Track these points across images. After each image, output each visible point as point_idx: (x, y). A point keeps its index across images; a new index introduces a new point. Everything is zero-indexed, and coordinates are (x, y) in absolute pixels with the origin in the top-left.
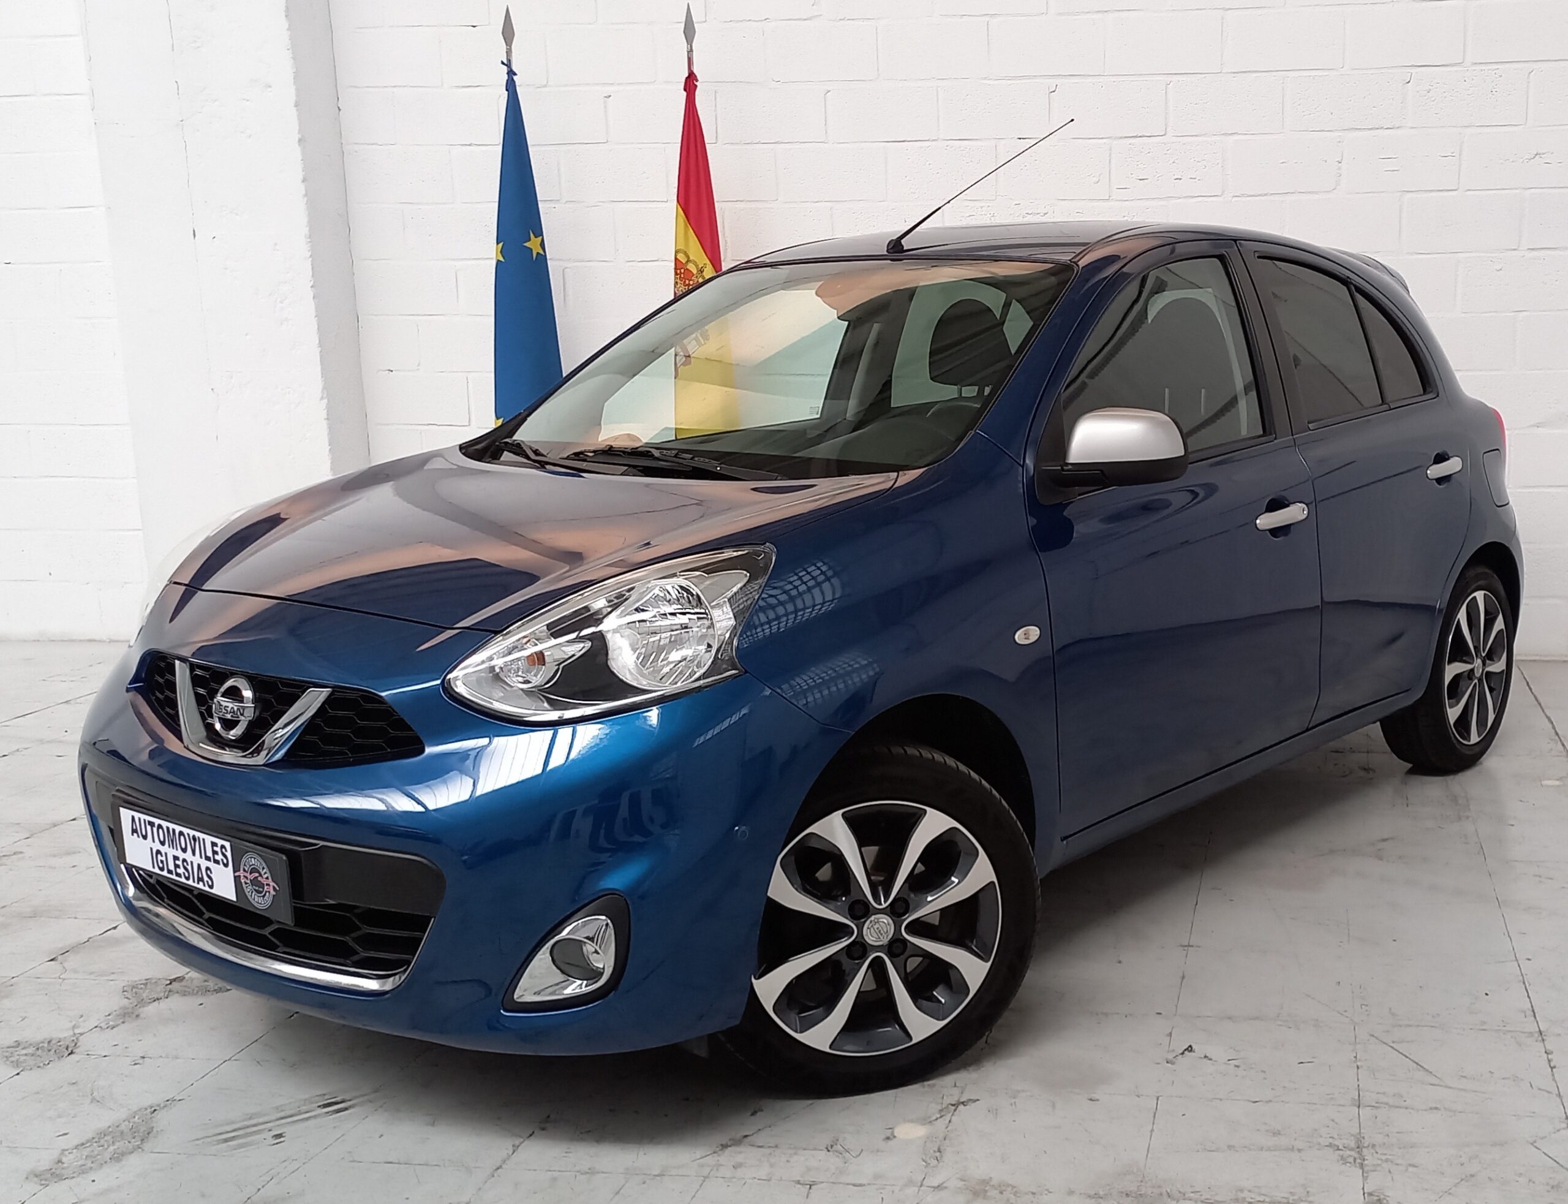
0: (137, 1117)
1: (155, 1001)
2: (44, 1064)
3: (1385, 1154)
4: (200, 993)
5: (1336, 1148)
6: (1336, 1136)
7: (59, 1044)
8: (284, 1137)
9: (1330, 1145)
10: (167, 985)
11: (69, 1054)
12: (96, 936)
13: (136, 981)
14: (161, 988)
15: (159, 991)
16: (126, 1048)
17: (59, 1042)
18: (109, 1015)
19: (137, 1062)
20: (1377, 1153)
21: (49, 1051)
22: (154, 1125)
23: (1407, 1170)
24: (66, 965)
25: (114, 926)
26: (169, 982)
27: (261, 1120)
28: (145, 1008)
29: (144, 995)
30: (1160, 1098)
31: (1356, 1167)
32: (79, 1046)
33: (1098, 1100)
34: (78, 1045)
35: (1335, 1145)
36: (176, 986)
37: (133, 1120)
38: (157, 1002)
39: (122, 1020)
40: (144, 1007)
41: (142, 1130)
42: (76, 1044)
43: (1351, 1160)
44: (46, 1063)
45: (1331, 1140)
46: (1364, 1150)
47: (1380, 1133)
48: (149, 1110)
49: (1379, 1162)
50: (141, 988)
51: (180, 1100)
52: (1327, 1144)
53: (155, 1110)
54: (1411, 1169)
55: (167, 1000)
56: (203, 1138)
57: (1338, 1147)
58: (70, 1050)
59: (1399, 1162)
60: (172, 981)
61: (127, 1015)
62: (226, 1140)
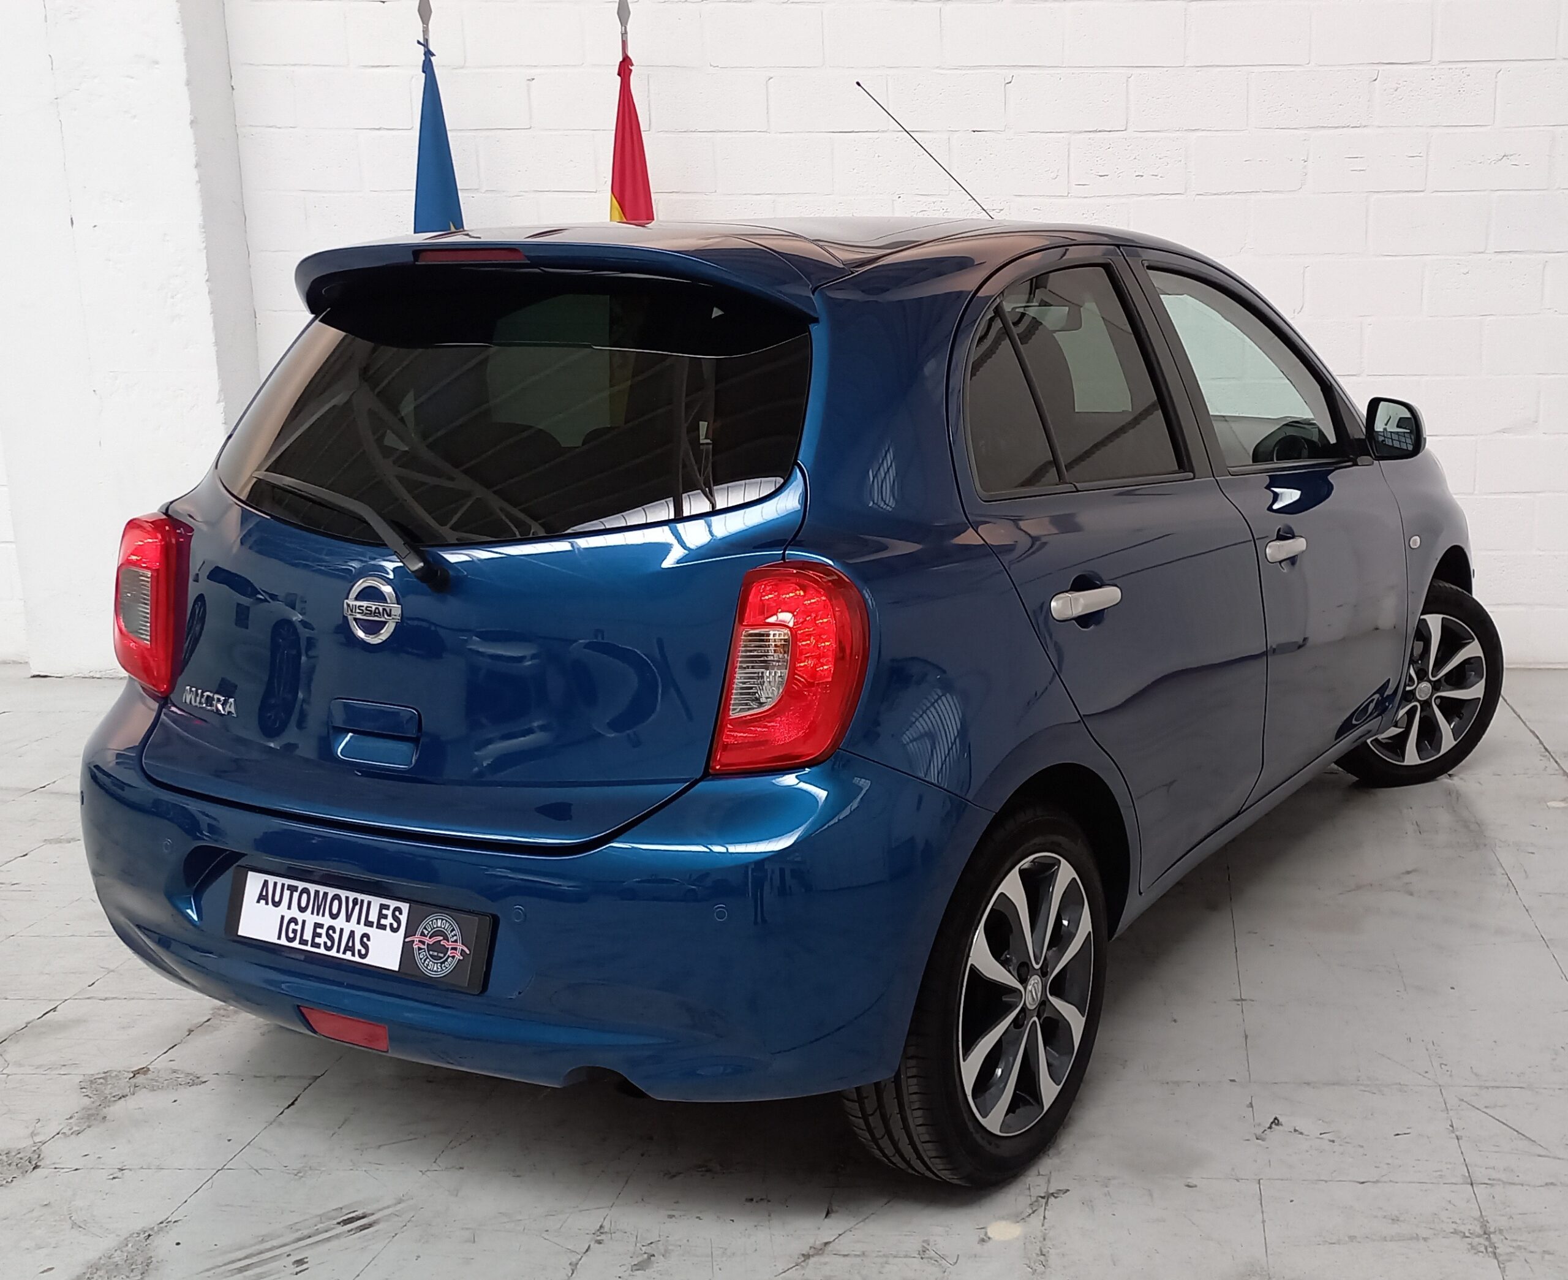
0: (130, 1245)
1: (120, 1098)
2: (7, 1182)
3: (1516, 1240)
4: (171, 1087)
5: (1462, 1234)
6: (1458, 1221)
7: (19, 1156)
8: (307, 1262)
9: (1455, 1232)
10: (130, 1079)
11: (34, 1168)
12: (34, 1020)
13: (92, 1075)
14: (124, 1082)
15: (123, 1085)
16: (99, 1158)
17: (19, 1153)
18: (71, 1118)
19: (115, 1176)
20: (1506, 1239)
21: (10, 1165)
22: (152, 1254)
23: (1543, 1258)
24: (7, 1057)
25: (54, 1007)
26: (132, 1075)
27: (275, 1243)
28: (112, 1108)
29: (107, 1092)
30: (1261, 1181)
31: (1489, 1257)
32: (43, 1159)
33: (1196, 1186)
34: (41, 1157)
35: (1461, 1232)
36: (140, 1079)
37: (126, 1248)
38: (123, 1099)
39: (87, 1124)
40: (109, 1106)
41: (139, 1262)
42: (39, 1157)
43: (1483, 1249)
44: (9, 1180)
45: (1454, 1226)
46: (1491, 1236)
47: (1503, 1215)
48: (142, 1236)
49: (1512, 1250)
50: (102, 1083)
51: (175, 1222)
52: (1452, 1230)
53: (149, 1236)
54: (1547, 1257)
55: (134, 1096)
56: (213, 1268)
57: (1464, 1233)
58: (34, 1163)
59: (1532, 1248)
60: (135, 1074)
61: (92, 1117)
62: (241, 1270)
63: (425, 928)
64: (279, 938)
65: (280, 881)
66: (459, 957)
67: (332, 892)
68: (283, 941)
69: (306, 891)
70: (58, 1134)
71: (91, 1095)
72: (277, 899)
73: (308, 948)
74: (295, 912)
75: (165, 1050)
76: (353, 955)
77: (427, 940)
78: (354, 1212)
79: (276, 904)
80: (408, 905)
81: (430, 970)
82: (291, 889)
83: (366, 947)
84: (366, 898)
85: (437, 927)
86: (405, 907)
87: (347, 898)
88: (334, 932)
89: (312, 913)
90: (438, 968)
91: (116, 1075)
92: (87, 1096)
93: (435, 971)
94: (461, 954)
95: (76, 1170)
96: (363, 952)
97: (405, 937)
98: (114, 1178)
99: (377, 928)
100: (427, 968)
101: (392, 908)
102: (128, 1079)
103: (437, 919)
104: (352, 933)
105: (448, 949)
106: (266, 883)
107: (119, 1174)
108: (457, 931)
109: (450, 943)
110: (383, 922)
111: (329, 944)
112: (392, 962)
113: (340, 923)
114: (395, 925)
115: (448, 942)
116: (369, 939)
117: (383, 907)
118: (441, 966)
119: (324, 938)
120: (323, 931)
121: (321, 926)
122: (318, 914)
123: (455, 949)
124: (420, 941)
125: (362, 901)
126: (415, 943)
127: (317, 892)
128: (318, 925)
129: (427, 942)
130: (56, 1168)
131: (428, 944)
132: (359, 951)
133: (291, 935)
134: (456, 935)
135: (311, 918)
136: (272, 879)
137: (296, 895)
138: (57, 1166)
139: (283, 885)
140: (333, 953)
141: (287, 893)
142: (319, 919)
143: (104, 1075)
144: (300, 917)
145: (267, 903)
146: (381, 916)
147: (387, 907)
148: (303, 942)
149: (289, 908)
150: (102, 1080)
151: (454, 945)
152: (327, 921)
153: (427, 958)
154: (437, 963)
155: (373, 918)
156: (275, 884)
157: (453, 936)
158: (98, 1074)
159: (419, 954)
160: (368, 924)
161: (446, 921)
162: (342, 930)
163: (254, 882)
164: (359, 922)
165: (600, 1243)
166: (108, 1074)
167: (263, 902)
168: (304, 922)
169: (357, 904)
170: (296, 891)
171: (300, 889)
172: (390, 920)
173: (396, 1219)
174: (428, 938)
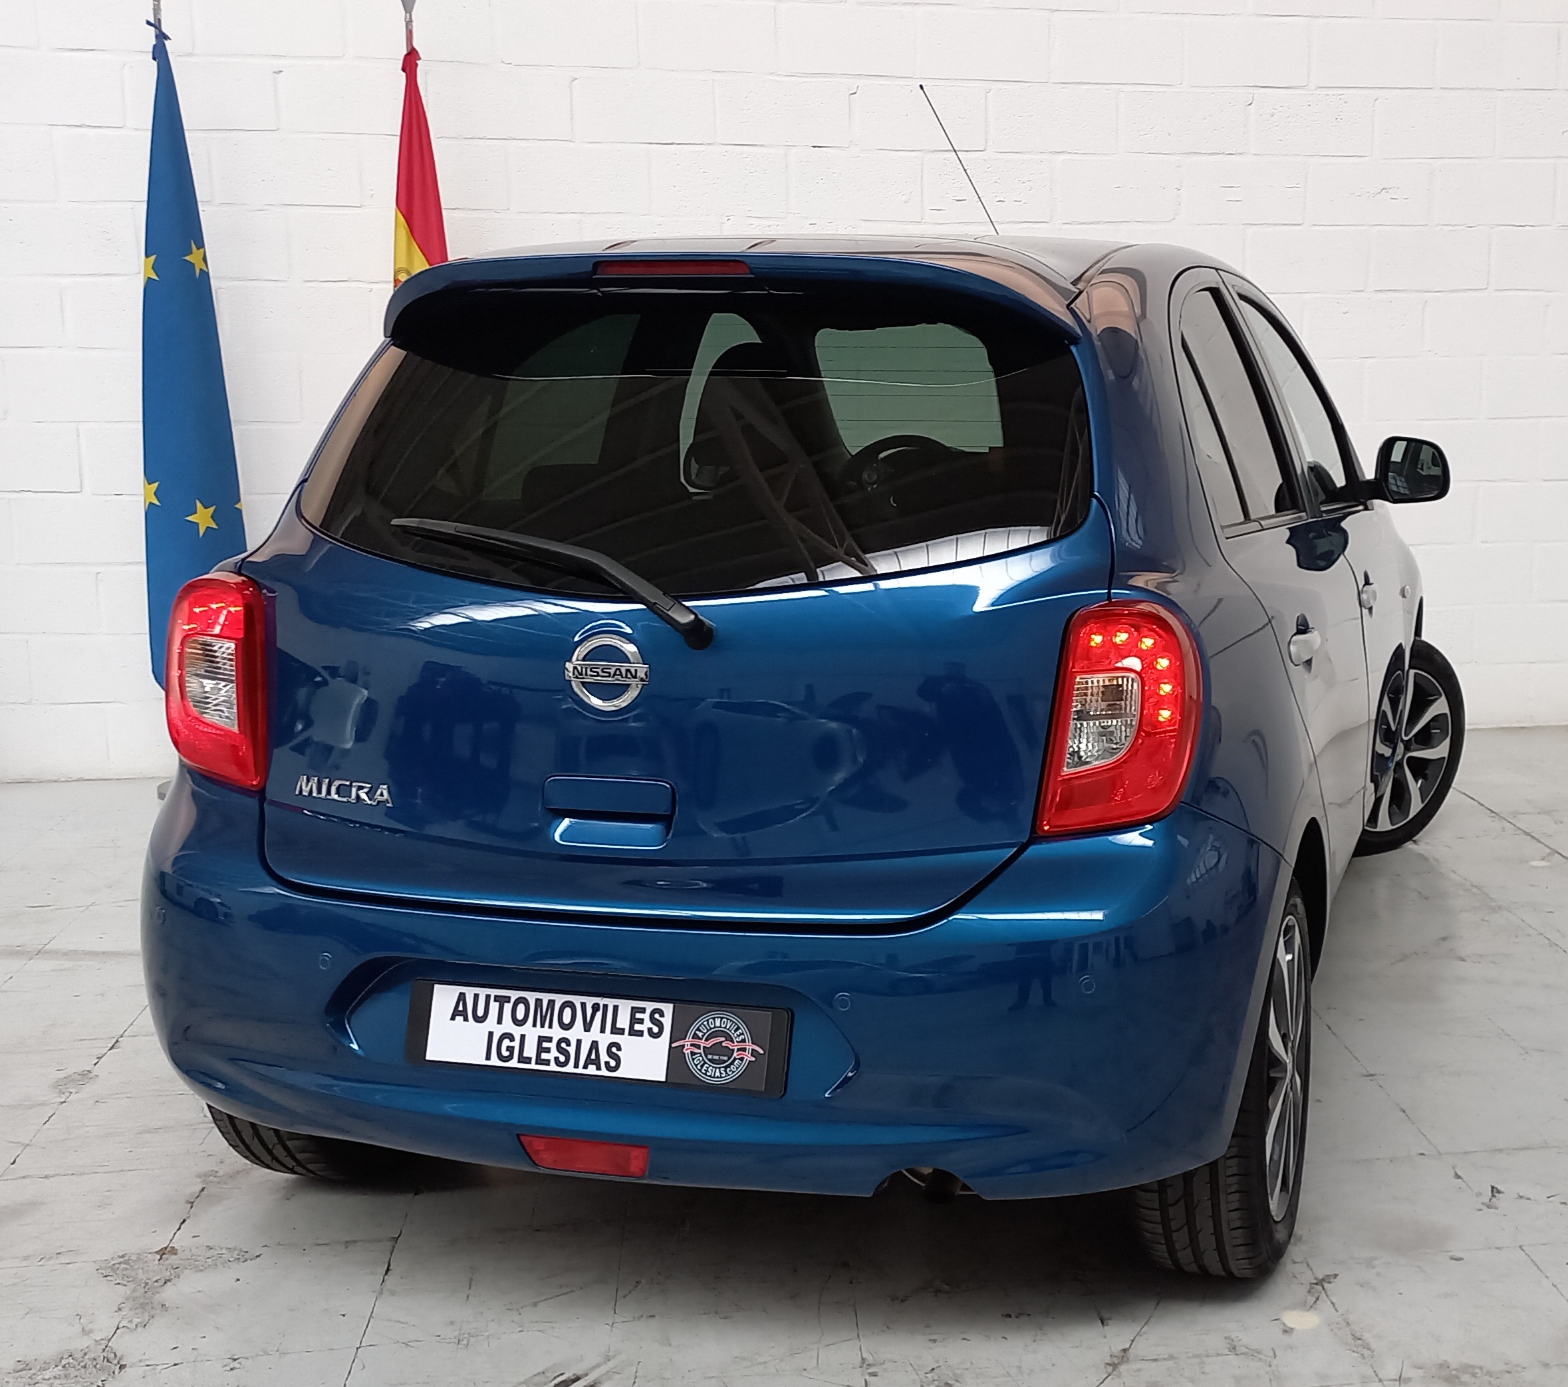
63: (698, 1029)
64: (488, 1058)
65: (483, 992)
66: (748, 1057)
67: (559, 999)
68: (495, 1061)
69: (520, 1000)
70: (118, 1328)
71: (125, 1283)
72: (480, 1013)
73: (533, 1066)
74: (508, 1026)
75: (178, 1227)
76: (599, 1068)
77: (703, 1043)
78: (562, 1374)
79: (480, 1020)
80: (671, 1006)
81: (710, 1076)
82: (502, 1000)
83: (618, 1060)
84: (611, 1002)
85: (715, 1027)
86: (668, 1009)
87: (583, 1005)
88: (569, 1044)
89: (534, 1025)
90: (721, 1073)
91: (138, 1258)
92: (119, 1284)
93: (718, 1077)
94: (752, 1055)
95: (175, 1365)
96: (613, 1063)
97: (671, 1043)
98: (232, 1369)
99: (630, 1034)
100: (706, 1074)
101: (648, 1012)
102: (157, 1262)
103: (714, 1019)
104: (595, 1045)
105: (733, 1050)
106: (462, 997)
107: (236, 1364)
108: (744, 1029)
109: (736, 1044)
110: (637, 1027)
111: (562, 1059)
112: (656, 1071)
113: (575, 1034)
114: (656, 1030)
115: (733, 1043)
116: (619, 1049)
117: (635, 1010)
118: (725, 1071)
119: (554, 1053)
120: (552, 1046)
121: (550, 1039)
122: (542, 1026)
123: (744, 1050)
124: (692, 1045)
125: (606, 1006)
126: (686, 1047)
127: (539, 1002)
128: (542, 1039)
129: (702, 1045)
130: (147, 1366)
131: (704, 1047)
132: (607, 1063)
133: (505, 1053)
134: (743, 1034)
135: (532, 1033)
136: (470, 992)
137: (508, 1007)
138: (148, 1363)
139: (488, 997)
140: (570, 1068)
141: (494, 1007)
142: (546, 1032)
143: (122, 1260)
144: (517, 1031)
145: (466, 1019)
146: (634, 1021)
147: (643, 1010)
148: (522, 1059)
149: (500, 1021)
150: (123, 1266)
151: (742, 1046)
152: (556, 1033)
153: (705, 1063)
154: (719, 1068)
155: (623, 1022)
156: (476, 996)
157: (738, 1036)
158: (112, 1258)
159: (693, 1059)
160: (616, 1031)
161: (728, 1019)
162: (579, 1042)
163: (444, 997)
164: (603, 1031)
165: (876, 1376)
166: (126, 1258)
167: (459, 1019)
168: (523, 1037)
169: (598, 1010)
170: (509, 1002)
171: (512, 1000)
172: (647, 1024)
173: (618, 1376)
174: (703, 1041)
